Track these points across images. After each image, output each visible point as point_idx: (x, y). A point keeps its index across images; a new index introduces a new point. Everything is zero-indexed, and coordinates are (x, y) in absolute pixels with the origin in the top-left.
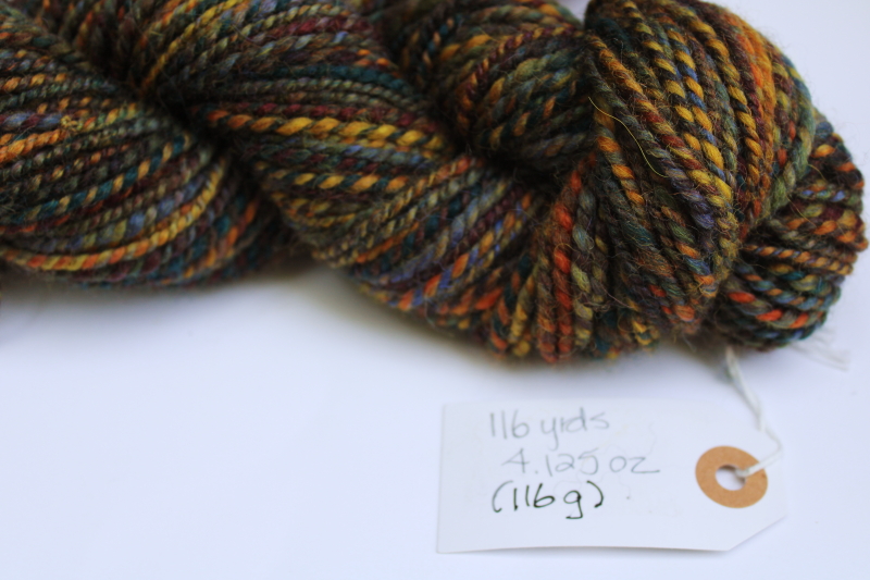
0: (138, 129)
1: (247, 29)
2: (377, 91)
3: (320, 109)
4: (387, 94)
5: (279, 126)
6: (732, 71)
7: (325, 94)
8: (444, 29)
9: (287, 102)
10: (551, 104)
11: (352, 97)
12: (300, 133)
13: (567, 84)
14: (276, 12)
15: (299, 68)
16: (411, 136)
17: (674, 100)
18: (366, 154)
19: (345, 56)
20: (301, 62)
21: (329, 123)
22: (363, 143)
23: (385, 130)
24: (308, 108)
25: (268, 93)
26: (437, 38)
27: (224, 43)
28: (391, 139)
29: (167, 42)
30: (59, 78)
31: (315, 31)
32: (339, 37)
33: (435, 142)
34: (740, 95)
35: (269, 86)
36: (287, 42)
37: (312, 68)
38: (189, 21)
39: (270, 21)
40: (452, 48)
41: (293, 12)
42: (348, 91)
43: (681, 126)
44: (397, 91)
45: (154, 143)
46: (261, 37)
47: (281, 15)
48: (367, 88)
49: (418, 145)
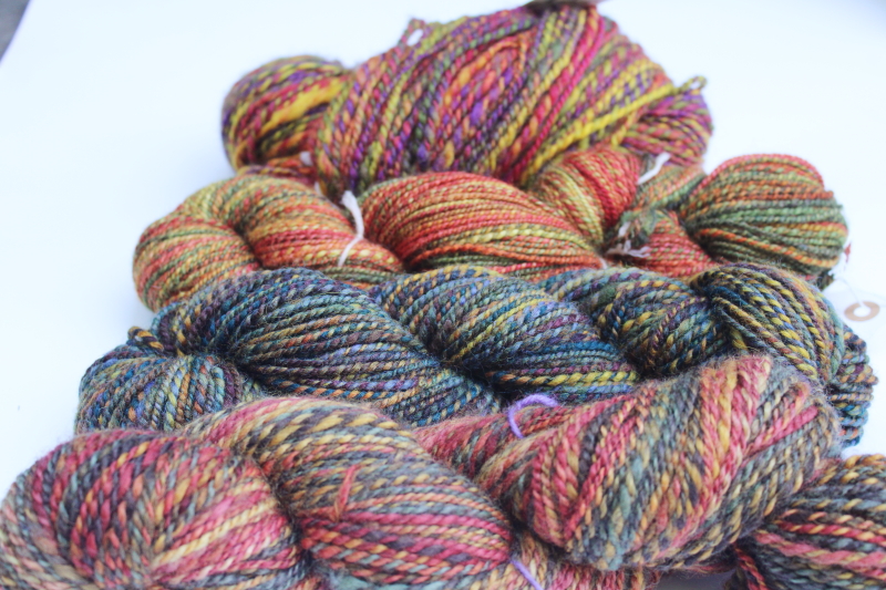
0: (451, 384)
1: (525, 328)
2: (598, 353)
3: (570, 369)
4: (603, 354)
5: (549, 381)
6: (799, 305)
7: (572, 360)
8: (621, 313)
9: (552, 368)
10: (704, 342)
11: (586, 360)
12: (562, 384)
13: (710, 329)
14: (540, 317)
15: (555, 347)
16: (621, 375)
17: (779, 329)
18: (600, 390)
19: (579, 337)
20: (557, 344)
21: (576, 376)
22: (596, 384)
23: (607, 375)
24: (563, 369)
25: (540, 363)
26: (618, 319)
27: (512, 336)
28: (611, 380)
29: (475, 335)
30: (412, 361)
31: (562, 325)
32: (575, 325)
33: (633, 376)
34: (807, 318)
35: (540, 358)
36: (548, 333)
37: (563, 347)
38: (488, 324)
39: (537, 322)
40: (629, 323)
41: (549, 316)
42: (584, 357)
43: (786, 341)
44: (608, 351)
45: (461, 392)
46: (533, 331)
47: (543, 318)
48: (593, 353)
49: (625, 380)
